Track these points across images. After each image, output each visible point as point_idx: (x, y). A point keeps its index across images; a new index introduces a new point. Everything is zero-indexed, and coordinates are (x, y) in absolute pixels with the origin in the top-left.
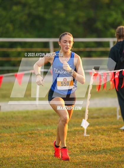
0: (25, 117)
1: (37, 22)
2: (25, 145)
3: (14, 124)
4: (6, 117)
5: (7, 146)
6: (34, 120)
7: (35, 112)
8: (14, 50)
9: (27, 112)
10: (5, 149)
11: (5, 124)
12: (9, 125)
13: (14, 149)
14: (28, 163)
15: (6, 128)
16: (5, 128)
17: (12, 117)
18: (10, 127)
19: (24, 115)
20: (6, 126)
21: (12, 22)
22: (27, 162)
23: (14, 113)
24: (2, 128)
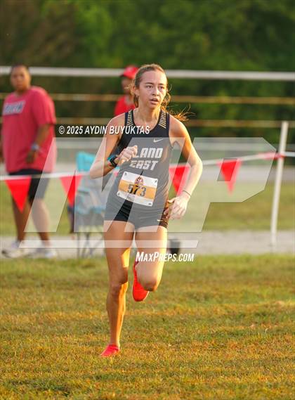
0: (244, 272)
1: (271, 31)
2: (246, 344)
3: (217, 290)
4: (196, 270)
5: (201, 344)
6: (266, 280)
7: (268, 260)
8: (211, 100)
9: (248, 259)
10: (196, 354)
11: (195, 289)
12: (205, 291)
13: (220, 353)
14: (257, 391)
15: (198, 298)
16: (195, 298)
17: (211, 271)
19: (241, 266)
20: (197, 294)
21: (208, 29)
22: (256, 389)
23: (216, 262)
24: (188, 299)
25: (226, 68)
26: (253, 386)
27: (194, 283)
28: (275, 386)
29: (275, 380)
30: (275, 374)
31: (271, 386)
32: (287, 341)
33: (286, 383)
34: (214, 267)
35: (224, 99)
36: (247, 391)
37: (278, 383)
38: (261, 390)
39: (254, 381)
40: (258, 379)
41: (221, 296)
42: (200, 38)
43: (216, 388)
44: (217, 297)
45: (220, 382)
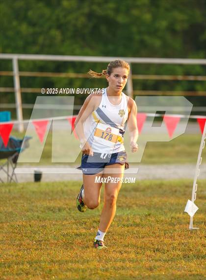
2: (87, 241)
3: (67, 204)
4: (52, 192)
5: (56, 242)
8: (63, 75)
11: (52, 204)
12: (59, 206)
14: (94, 274)
15: (54, 210)
16: (52, 210)
17: (63, 192)
18: (60, 210)
20: (54, 208)
22: (93, 272)
23: (66, 186)
24: (47, 211)
25: (73, 54)
26: (91, 270)
27: (51, 200)
28: (107, 270)
29: (106, 266)
30: (106, 262)
31: (104, 270)
32: (115, 239)
33: (114, 269)
34: (65, 189)
35: (72, 75)
36: (87, 274)
37: (108, 268)
38: (97, 273)
39: (92, 267)
40: (95, 266)
41: (69, 209)
42: (56, 33)
43: (66, 271)
44: (67, 209)
45: (69, 268)
